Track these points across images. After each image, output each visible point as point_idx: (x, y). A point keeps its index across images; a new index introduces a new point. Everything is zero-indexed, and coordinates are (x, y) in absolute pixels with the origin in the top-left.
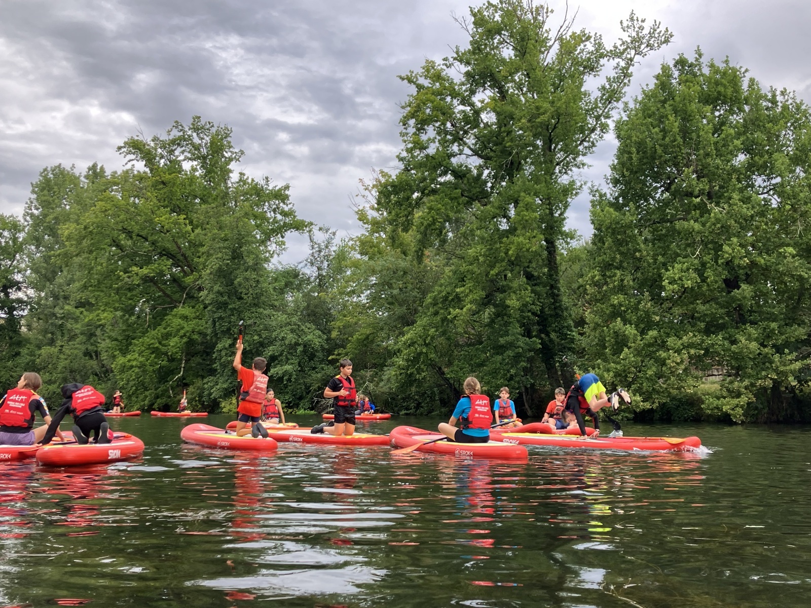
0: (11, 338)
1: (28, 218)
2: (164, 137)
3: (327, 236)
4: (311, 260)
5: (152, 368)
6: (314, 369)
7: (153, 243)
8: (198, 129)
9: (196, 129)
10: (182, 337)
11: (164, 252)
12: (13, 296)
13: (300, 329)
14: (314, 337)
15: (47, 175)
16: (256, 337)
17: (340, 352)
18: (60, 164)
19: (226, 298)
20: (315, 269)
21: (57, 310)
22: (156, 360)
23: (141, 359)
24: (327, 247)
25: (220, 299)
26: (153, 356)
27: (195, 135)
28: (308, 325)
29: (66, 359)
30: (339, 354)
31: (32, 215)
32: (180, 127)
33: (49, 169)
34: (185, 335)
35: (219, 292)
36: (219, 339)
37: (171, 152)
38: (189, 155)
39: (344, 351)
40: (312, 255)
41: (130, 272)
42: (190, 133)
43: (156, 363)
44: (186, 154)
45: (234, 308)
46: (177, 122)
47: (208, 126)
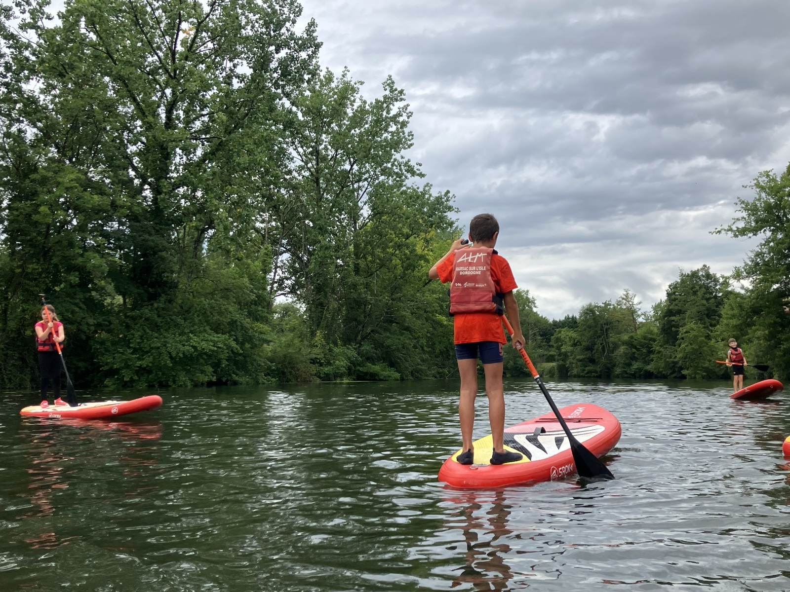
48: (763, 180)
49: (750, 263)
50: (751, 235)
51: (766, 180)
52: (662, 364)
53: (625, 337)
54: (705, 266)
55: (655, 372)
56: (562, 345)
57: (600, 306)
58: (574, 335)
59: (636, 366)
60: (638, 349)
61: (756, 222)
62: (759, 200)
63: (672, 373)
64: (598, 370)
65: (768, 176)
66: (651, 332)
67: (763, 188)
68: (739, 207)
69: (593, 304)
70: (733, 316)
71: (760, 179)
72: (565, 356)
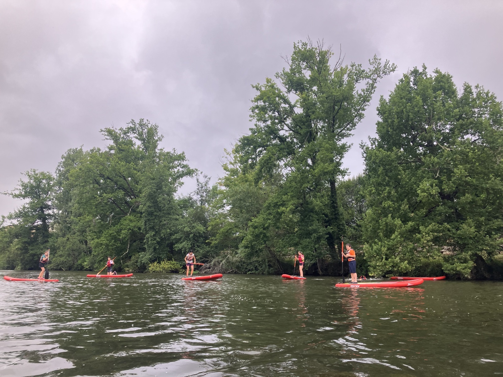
4: (198, 192)
5: (112, 248)
9: (141, 125)
10: (128, 230)
11: (121, 187)
12: (46, 212)
19: (153, 209)
20: (199, 196)
22: (114, 243)
24: (206, 185)
25: (150, 210)
29: (70, 244)
30: (212, 240)
35: (149, 206)
36: (148, 232)
39: (214, 239)
40: (198, 189)
47: (147, 124)
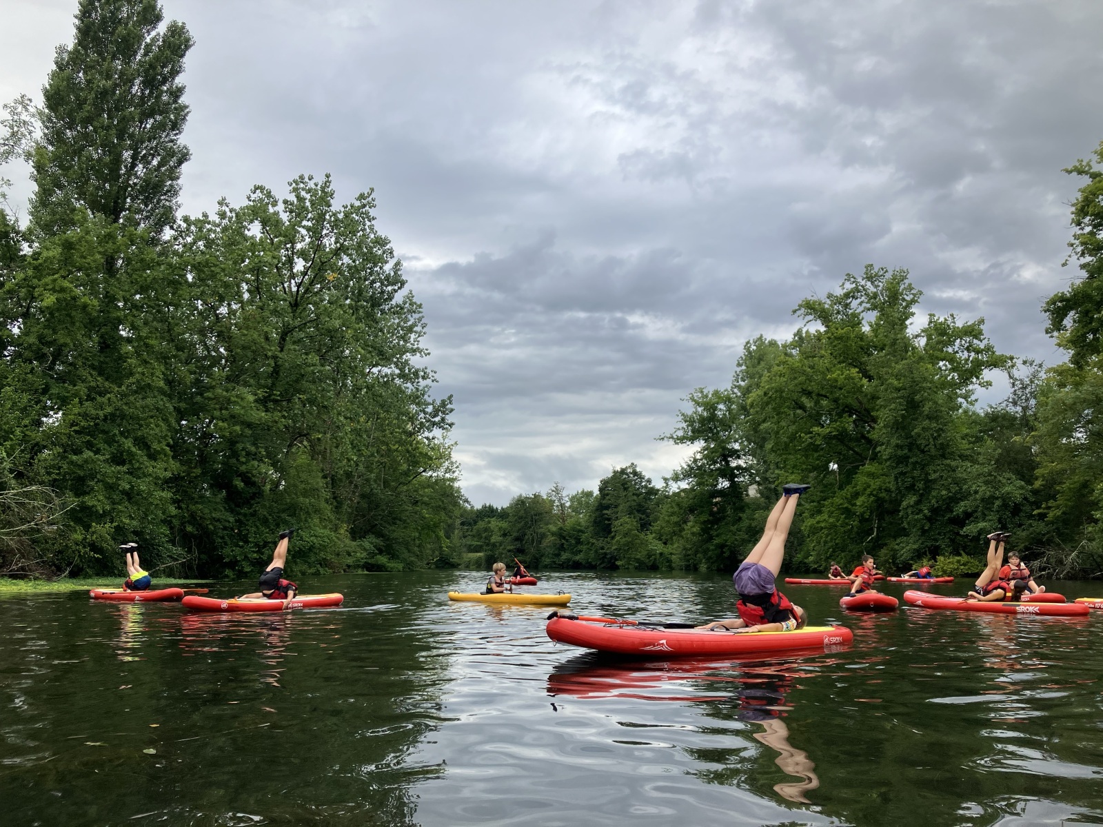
0: (734, 504)
1: (736, 390)
2: (839, 292)
3: (1031, 370)
4: (1014, 399)
5: (842, 529)
6: (1020, 525)
7: (836, 401)
8: (872, 278)
9: (870, 278)
10: (869, 495)
11: (846, 409)
12: (734, 464)
13: (997, 480)
14: (1013, 488)
15: (750, 347)
16: (944, 492)
17: (1049, 505)
18: (761, 336)
19: (906, 451)
21: (768, 474)
22: (847, 521)
23: (831, 520)
25: (899, 453)
26: (843, 516)
27: (869, 284)
28: (1007, 475)
30: (1048, 508)
31: (739, 387)
32: (852, 279)
33: (751, 342)
34: (871, 494)
35: (897, 446)
36: (904, 496)
37: (847, 306)
38: (868, 306)
39: (1053, 505)
40: (1014, 393)
41: (811, 433)
42: (863, 283)
43: (847, 524)
44: (864, 305)
45: (917, 462)
46: (848, 275)
47: (881, 273)
48: (698, 395)
49: (686, 467)
50: (689, 443)
51: (700, 395)
52: (592, 554)
53: (553, 528)
54: (633, 464)
55: (584, 562)
56: (491, 536)
57: (531, 498)
58: (504, 525)
59: (565, 556)
60: (567, 541)
61: (693, 431)
62: (695, 413)
63: (601, 564)
64: (528, 560)
65: (702, 392)
66: (579, 524)
67: (698, 404)
68: (680, 418)
69: (524, 495)
70: (673, 514)
71: (695, 395)
72: (494, 545)
